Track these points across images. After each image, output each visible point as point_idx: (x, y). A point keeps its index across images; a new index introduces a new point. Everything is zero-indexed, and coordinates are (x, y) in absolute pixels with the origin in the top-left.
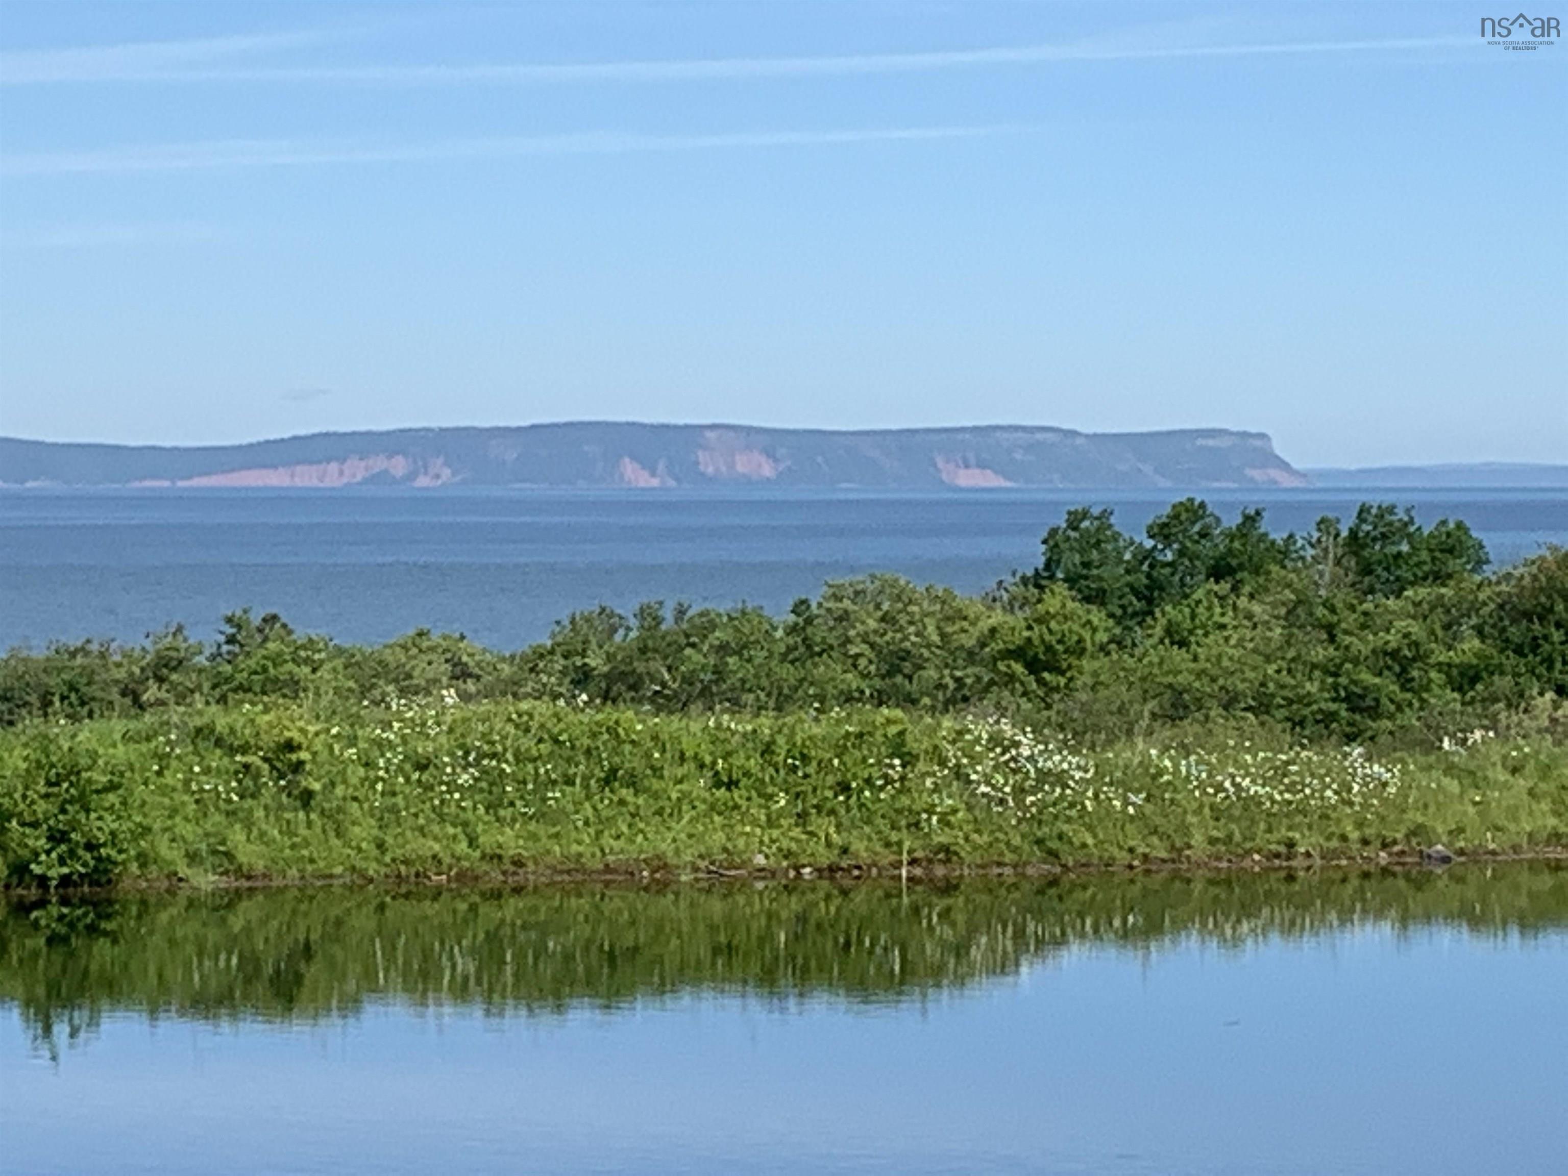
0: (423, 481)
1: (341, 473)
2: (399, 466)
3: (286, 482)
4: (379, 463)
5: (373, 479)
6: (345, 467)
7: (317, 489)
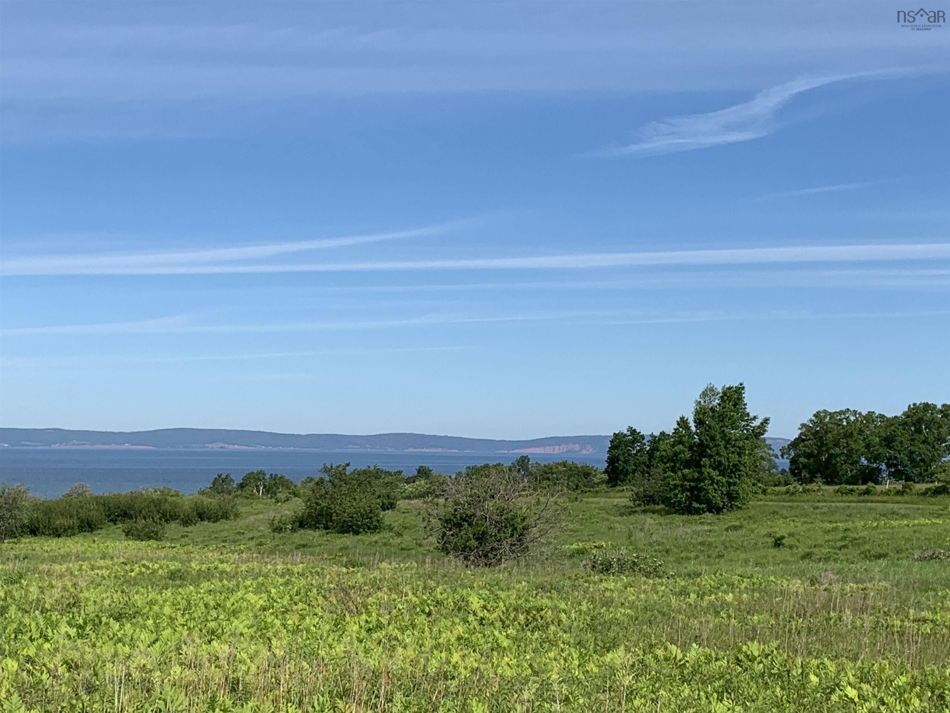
0: (584, 452)
1: (559, 450)
2: (577, 447)
3: (542, 452)
4: (571, 446)
5: (569, 451)
6: (561, 447)
7: (552, 454)
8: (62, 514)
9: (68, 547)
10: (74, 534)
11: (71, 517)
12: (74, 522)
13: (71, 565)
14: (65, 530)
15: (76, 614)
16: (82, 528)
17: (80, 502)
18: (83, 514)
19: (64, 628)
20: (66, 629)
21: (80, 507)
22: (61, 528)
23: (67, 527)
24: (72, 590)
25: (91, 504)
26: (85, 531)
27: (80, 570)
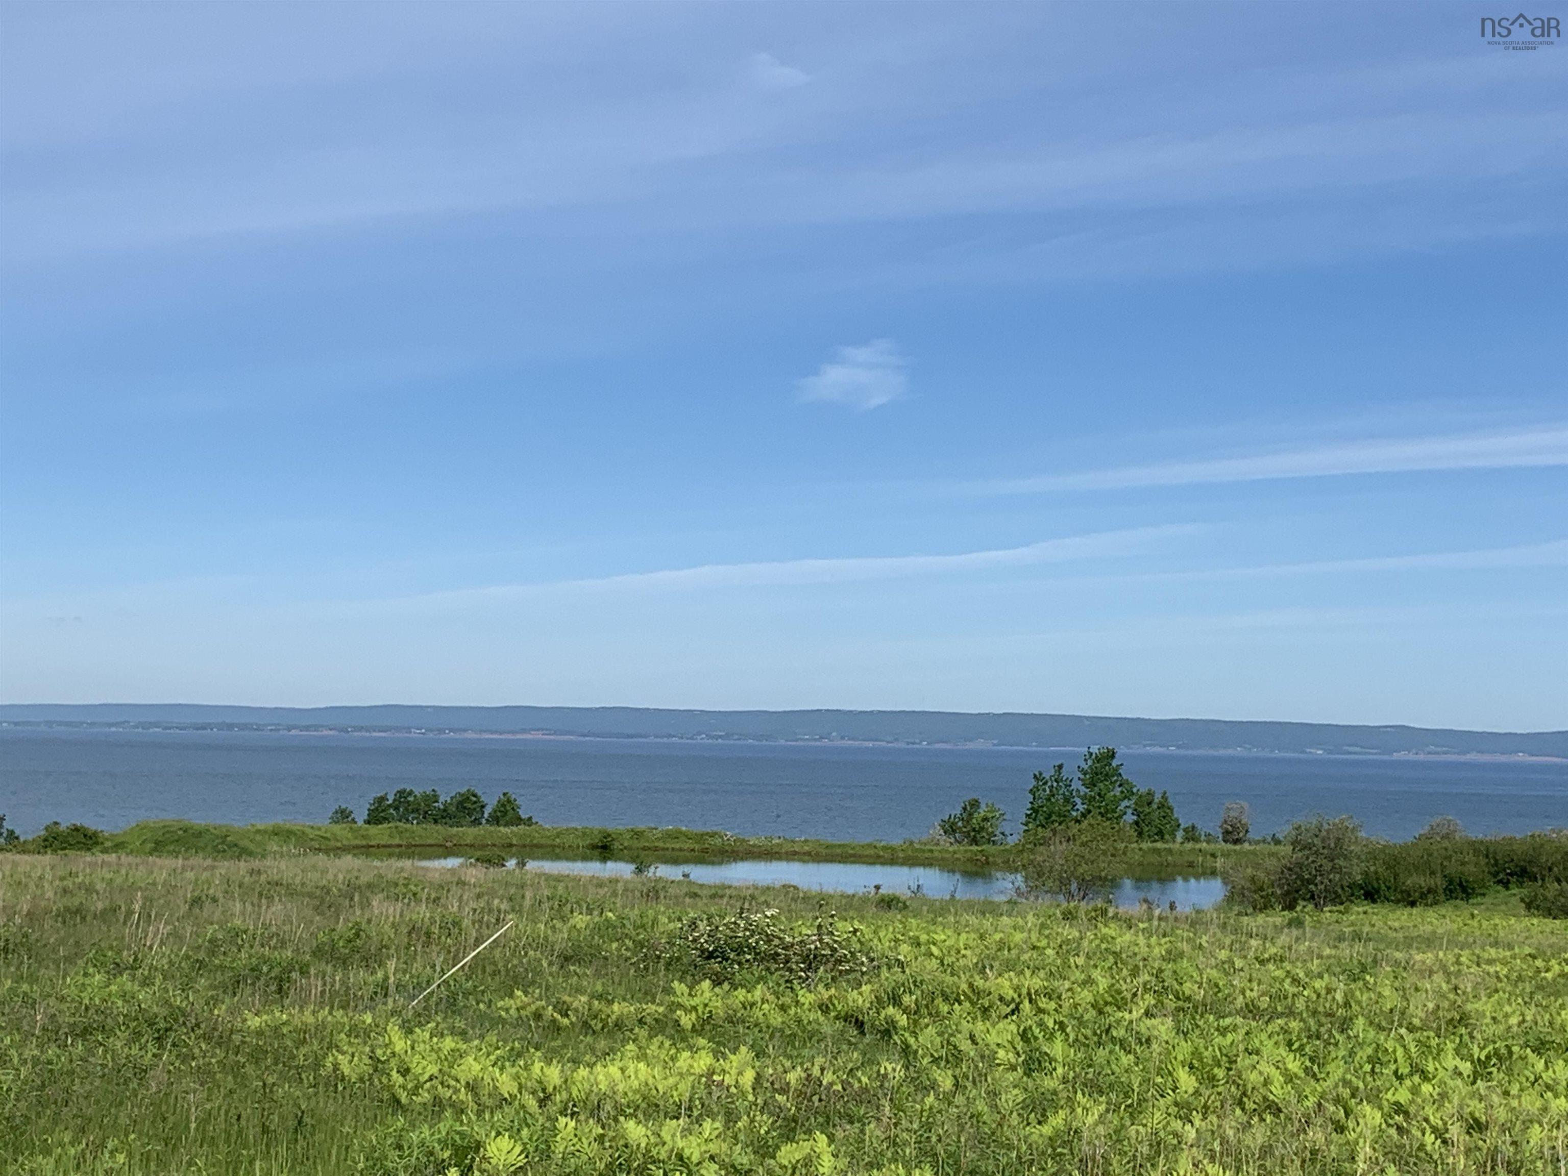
8: (1417, 869)
9: (1431, 923)
10: (1436, 903)
11: (1433, 873)
12: (1439, 882)
13: (1441, 954)
14: (1423, 896)
15: (1466, 1038)
16: (1451, 891)
17: (1446, 849)
18: (1453, 869)
19: (1451, 1061)
20: (1455, 1063)
21: (1446, 858)
22: (1415, 891)
23: (1425, 890)
24: (1452, 996)
25: (1465, 853)
26: (1456, 898)
27: (1458, 962)
